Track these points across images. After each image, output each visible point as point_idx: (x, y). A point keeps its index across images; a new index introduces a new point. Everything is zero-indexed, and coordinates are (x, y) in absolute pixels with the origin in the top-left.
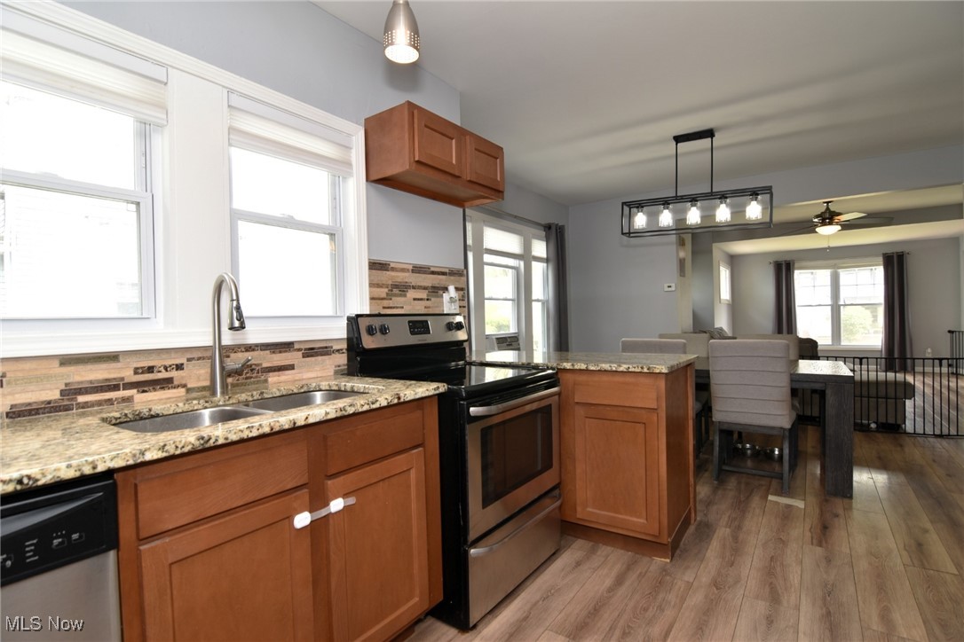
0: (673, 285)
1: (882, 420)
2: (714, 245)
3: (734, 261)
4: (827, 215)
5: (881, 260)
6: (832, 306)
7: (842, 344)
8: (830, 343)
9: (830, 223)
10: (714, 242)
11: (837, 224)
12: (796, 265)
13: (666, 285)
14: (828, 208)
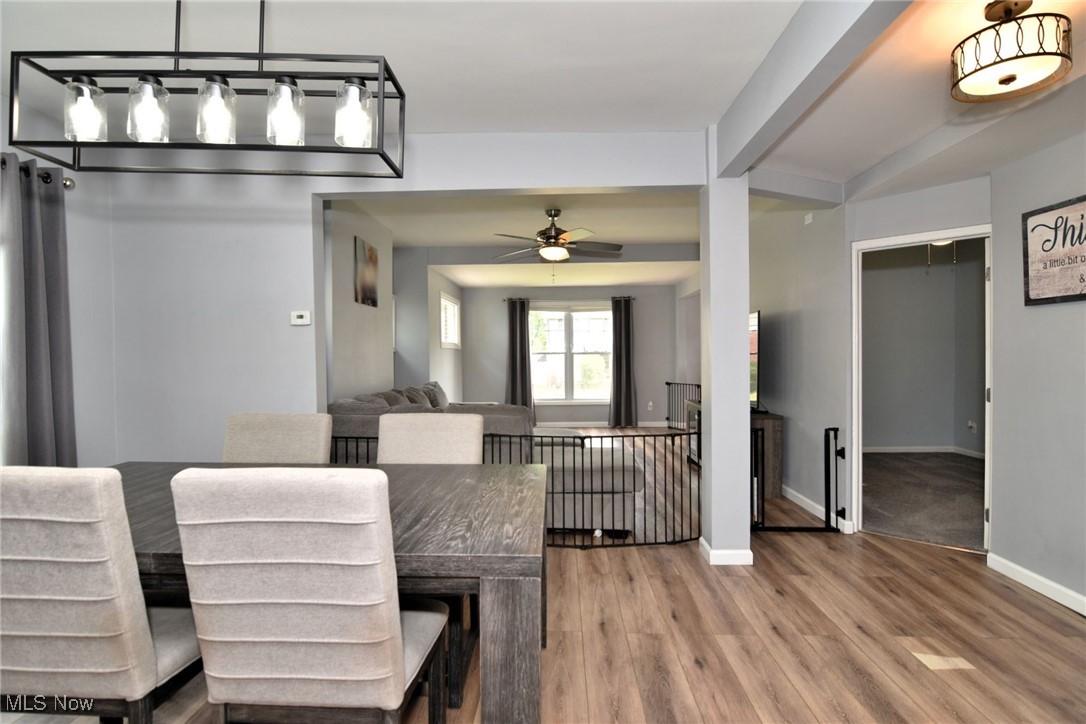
0: (307, 314)
1: (608, 526)
2: (430, 267)
3: (464, 295)
4: (553, 233)
5: (610, 304)
6: (566, 354)
7: (575, 397)
8: (564, 397)
9: (556, 244)
10: (429, 263)
11: (562, 245)
12: (531, 304)
13: (295, 314)
14: (553, 224)
